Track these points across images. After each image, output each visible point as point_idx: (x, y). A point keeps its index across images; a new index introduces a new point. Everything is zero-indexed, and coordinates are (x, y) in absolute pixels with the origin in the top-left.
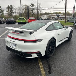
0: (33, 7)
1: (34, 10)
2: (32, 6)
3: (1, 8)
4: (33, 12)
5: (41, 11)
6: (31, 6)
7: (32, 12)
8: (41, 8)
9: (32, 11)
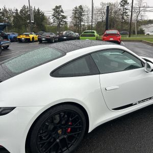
0: (126, 7)
1: (126, 13)
2: (124, 4)
3: (63, 12)
4: (125, 17)
5: (143, 14)
6: (122, 6)
7: (123, 18)
8: (144, 7)
9: (122, 15)
